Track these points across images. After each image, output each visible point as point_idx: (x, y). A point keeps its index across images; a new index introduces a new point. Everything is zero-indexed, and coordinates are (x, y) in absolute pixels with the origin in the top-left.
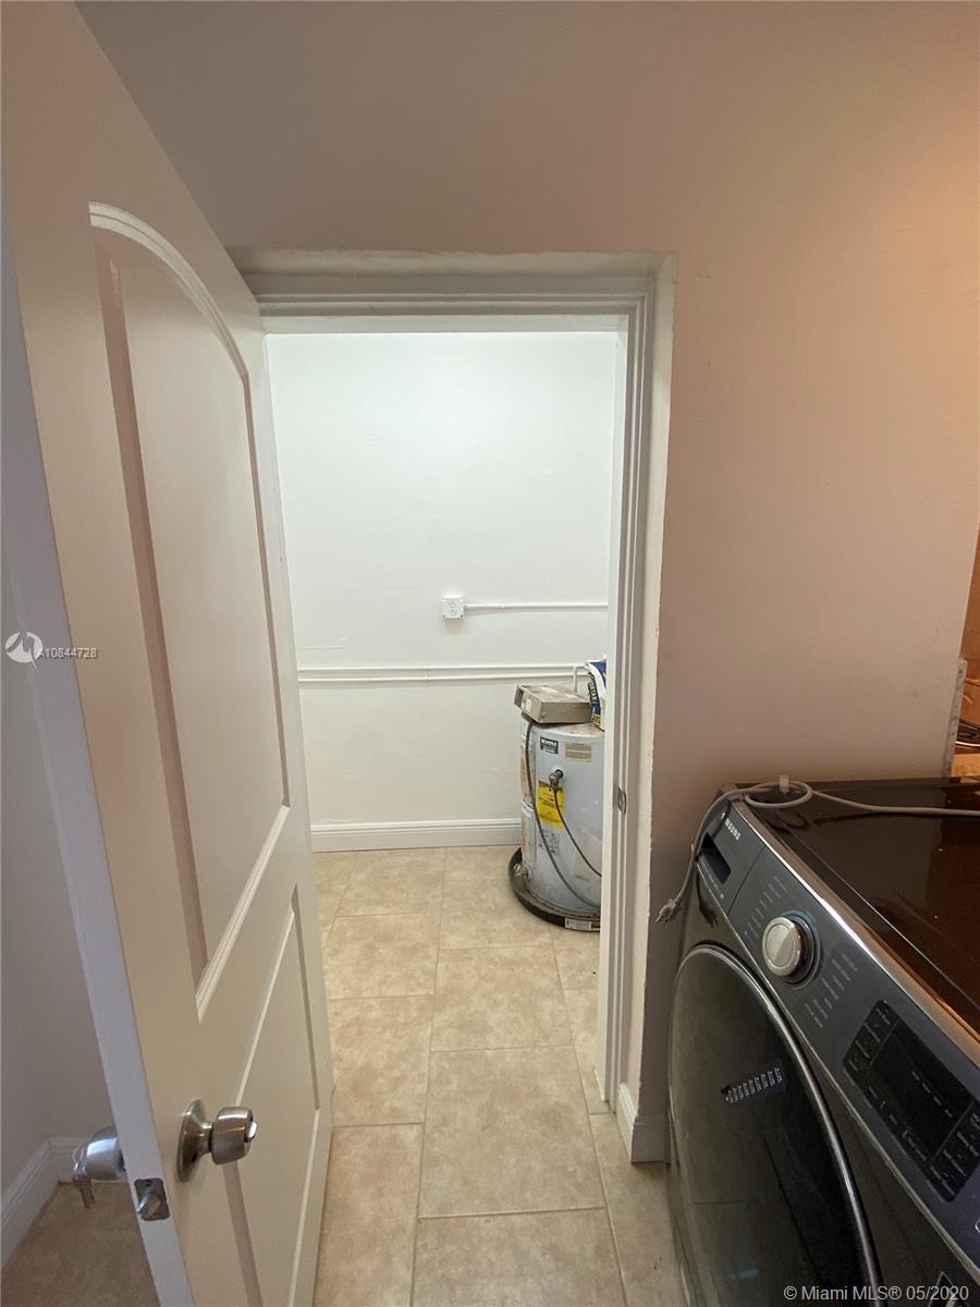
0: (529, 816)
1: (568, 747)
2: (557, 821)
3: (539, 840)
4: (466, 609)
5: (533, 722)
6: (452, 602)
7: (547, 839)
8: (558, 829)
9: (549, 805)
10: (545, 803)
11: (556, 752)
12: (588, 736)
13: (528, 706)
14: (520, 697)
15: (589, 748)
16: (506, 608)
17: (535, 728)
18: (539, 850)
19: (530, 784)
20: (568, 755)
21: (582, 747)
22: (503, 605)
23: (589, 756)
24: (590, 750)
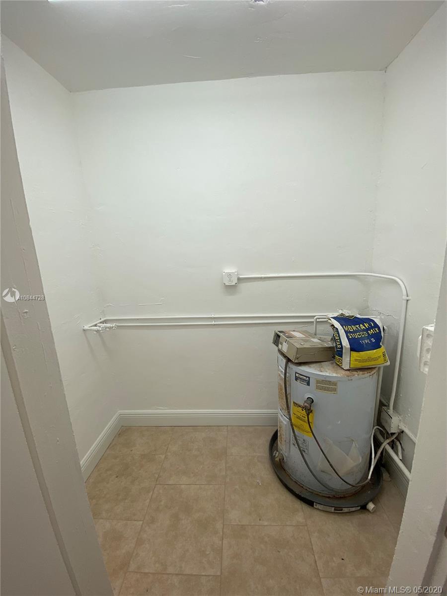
0: (285, 423)
1: (318, 382)
2: (307, 432)
3: (293, 441)
4: (239, 279)
5: (289, 360)
6: (229, 275)
7: (300, 442)
8: (309, 437)
9: (301, 420)
10: (298, 418)
11: (308, 384)
12: (335, 375)
13: (284, 347)
14: (277, 339)
15: (335, 384)
16: (265, 278)
17: (290, 364)
18: (292, 446)
19: (287, 402)
20: (318, 387)
21: (330, 382)
22: (263, 276)
23: (335, 390)
24: (336, 385)
